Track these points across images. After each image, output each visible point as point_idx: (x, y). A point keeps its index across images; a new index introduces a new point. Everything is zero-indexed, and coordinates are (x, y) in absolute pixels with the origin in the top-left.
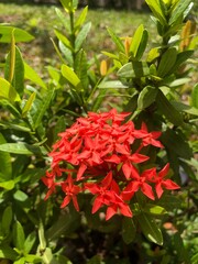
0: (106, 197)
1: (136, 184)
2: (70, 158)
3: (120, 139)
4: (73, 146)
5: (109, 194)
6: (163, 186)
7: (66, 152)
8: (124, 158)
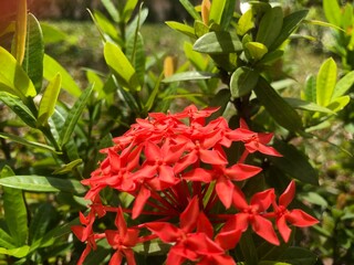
0: (189, 246)
1: (242, 218)
2: (121, 181)
3: (207, 142)
4: (124, 162)
5: (194, 239)
6: (289, 222)
7: (114, 173)
8: (216, 172)
